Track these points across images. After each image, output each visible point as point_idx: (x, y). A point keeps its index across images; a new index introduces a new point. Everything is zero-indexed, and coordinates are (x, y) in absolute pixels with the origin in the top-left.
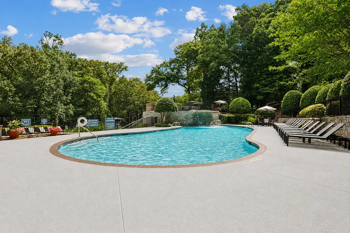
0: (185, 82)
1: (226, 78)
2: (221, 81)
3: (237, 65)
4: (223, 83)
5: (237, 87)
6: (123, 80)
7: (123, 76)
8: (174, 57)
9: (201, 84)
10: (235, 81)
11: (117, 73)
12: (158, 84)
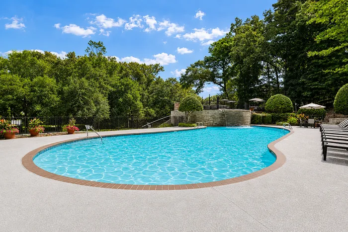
0: (221, 80)
1: (265, 74)
2: (261, 77)
3: (279, 59)
4: (261, 79)
5: (278, 83)
6: (159, 81)
7: (159, 77)
8: (209, 55)
9: (238, 82)
10: (275, 77)
11: (154, 74)
12: (193, 83)
